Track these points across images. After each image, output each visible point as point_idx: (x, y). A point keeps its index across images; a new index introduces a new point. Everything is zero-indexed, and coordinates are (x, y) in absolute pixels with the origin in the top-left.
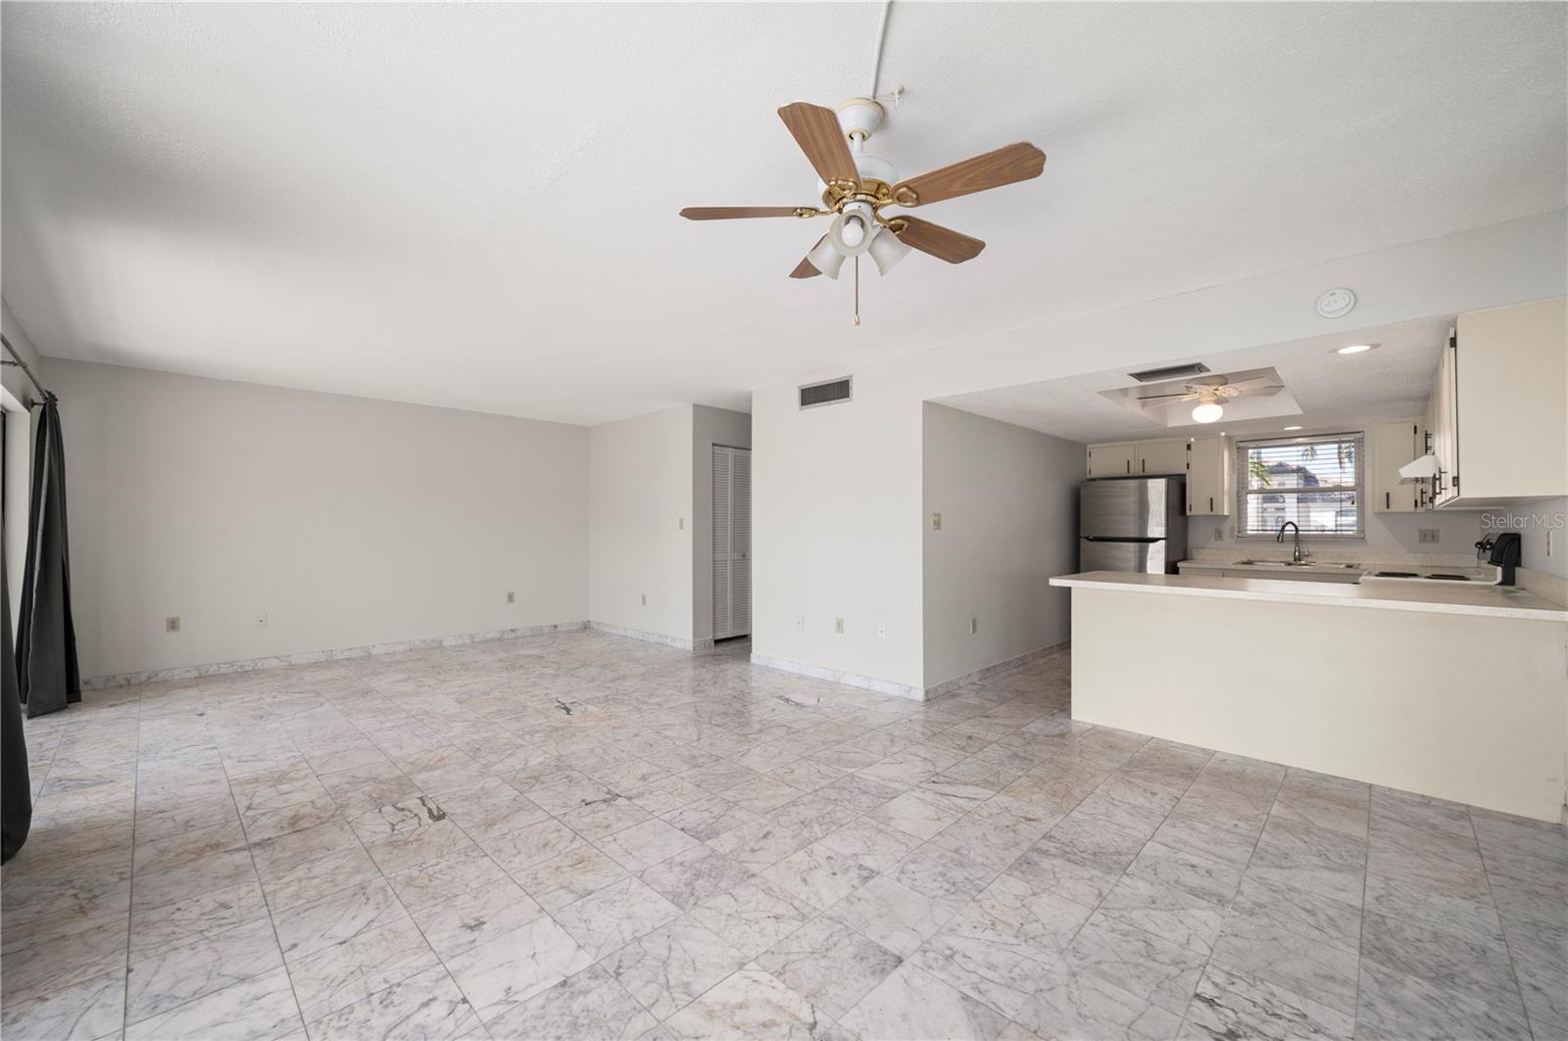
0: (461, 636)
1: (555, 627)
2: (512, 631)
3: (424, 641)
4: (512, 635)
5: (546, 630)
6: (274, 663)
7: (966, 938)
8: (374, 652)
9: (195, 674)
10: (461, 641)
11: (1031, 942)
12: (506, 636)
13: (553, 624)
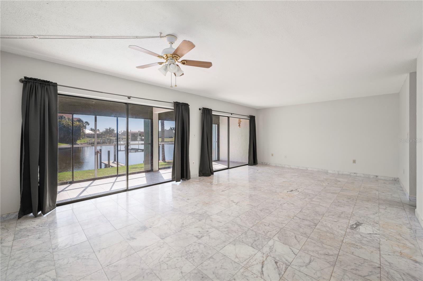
0: (334, 171)
1: (377, 176)
2: (355, 173)
3: (322, 170)
4: (355, 175)
5: (372, 177)
6: (288, 167)
7: (166, 251)
8: (309, 169)
9: (275, 165)
10: (334, 172)
11: (159, 264)
12: (352, 175)
13: (376, 175)
